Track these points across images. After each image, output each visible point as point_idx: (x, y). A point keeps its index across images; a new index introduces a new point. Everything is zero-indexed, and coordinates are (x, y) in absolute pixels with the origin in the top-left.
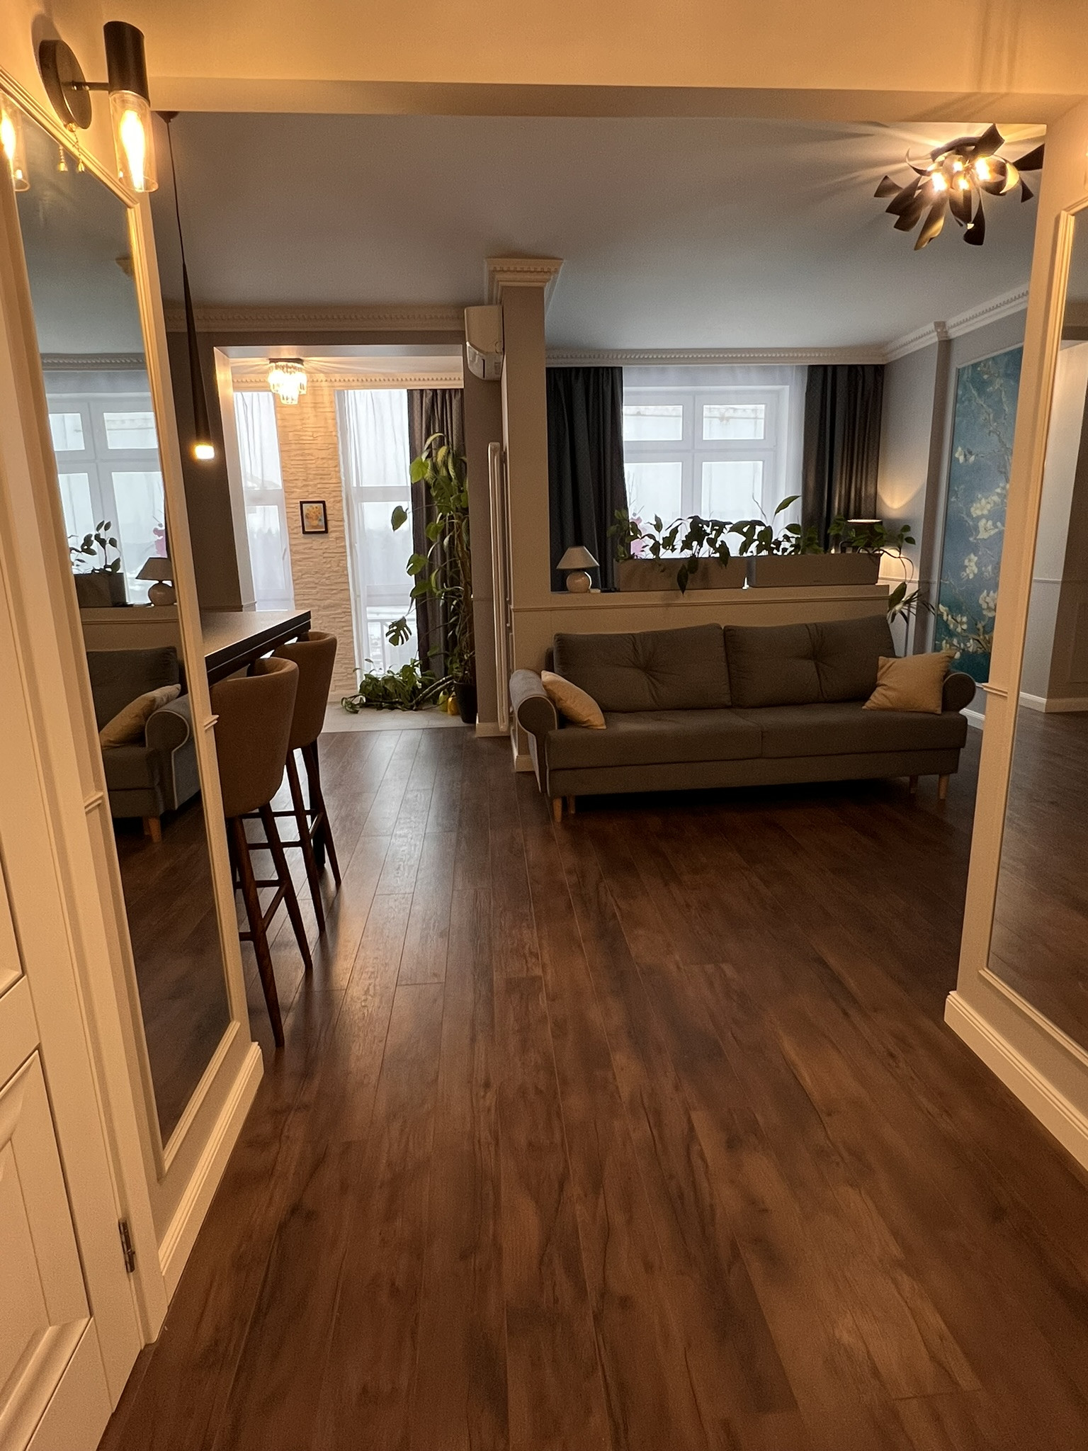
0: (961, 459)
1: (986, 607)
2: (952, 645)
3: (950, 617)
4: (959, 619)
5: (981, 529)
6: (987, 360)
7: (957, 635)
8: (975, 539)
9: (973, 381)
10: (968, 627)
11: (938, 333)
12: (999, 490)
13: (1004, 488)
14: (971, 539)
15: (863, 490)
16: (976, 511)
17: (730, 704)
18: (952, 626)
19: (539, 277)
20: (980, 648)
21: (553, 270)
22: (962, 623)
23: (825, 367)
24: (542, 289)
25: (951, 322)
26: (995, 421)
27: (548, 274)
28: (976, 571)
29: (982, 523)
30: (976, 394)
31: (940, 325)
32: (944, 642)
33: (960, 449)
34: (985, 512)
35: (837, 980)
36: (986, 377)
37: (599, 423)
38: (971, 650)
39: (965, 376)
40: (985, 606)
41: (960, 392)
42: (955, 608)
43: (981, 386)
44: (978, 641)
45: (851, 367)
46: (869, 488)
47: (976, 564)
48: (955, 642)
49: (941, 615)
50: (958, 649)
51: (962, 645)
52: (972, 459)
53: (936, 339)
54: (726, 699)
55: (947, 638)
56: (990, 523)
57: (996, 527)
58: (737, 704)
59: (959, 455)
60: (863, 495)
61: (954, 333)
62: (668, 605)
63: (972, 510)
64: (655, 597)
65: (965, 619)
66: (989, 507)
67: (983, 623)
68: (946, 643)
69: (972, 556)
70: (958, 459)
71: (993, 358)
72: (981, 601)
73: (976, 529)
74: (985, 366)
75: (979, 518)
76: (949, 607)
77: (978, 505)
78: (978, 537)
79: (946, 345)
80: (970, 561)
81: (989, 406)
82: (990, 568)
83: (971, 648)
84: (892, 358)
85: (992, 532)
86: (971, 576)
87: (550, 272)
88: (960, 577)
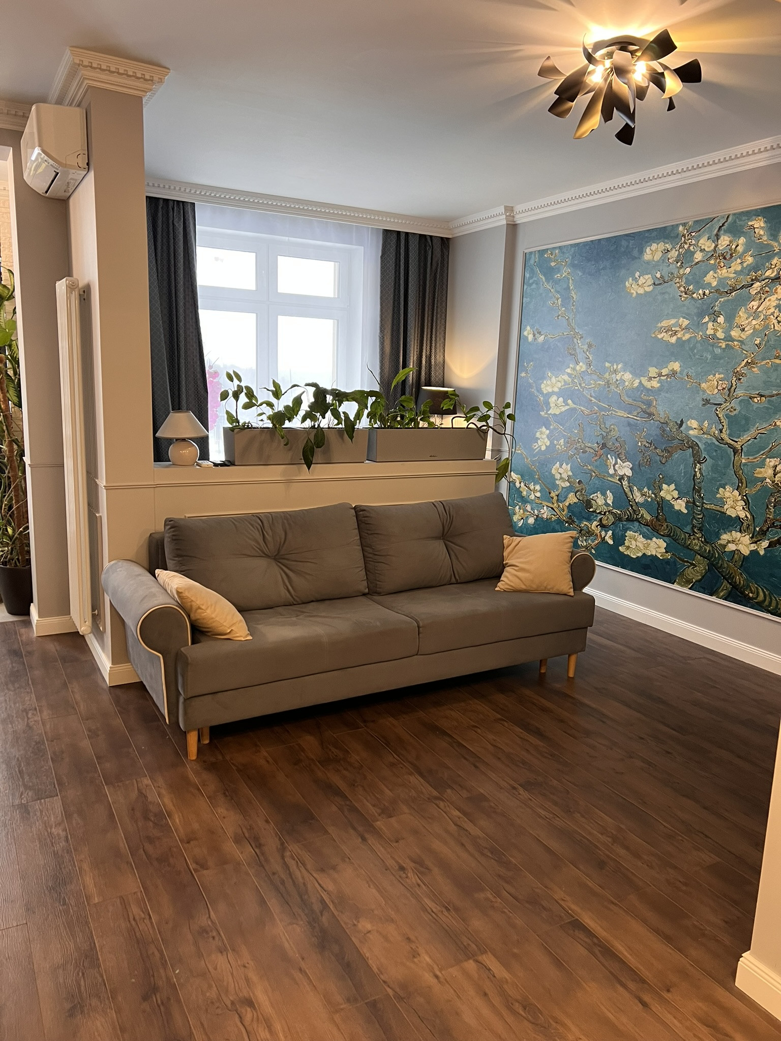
0: (530, 338)
1: (559, 478)
2: (525, 510)
3: (522, 484)
4: (532, 488)
5: (552, 405)
6: (554, 248)
7: (531, 502)
8: (546, 413)
9: (540, 267)
10: (541, 495)
11: (506, 216)
12: (569, 371)
13: (574, 369)
14: (542, 413)
15: (433, 357)
16: (546, 387)
17: (367, 591)
18: (524, 493)
19: (139, 84)
20: (554, 515)
21: (156, 79)
22: (535, 491)
23: (399, 233)
24: (141, 98)
25: (519, 208)
26: (563, 306)
27: (150, 82)
28: (548, 444)
29: (553, 399)
30: (544, 278)
31: (509, 209)
32: (518, 507)
33: (528, 328)
34: (556, 390)
35: (608, 952)
36: (553, 264)
37: (169, 261)
38: (545, 516)
39: (532, 262)
40: (558, 476)
41: (527, 275)
42: (527, 476)
43: (549, 272)
44: (552, 508)
45: (422, 236)
46: (438, 357)
47: (548, 437)
48: (529, 508)
49: (514, 482)
50: (533, 515)
51: (536, 512)
52: (541, 339)
53: (505, 222)
54: (363, 587)
55: (520, 504)
56: (561, 399)
57: (567, 404)
58: (373, 592)
59: (528, 333)
60: (433, 363)
61: (520, 219)
62: (289, 482)
63: (543, 386)
64: (275, 472)
65: (538, 487)
66: (559, 385)
67: (557, 493)
68: (520, 508)
69: (544, 429)
70: (527, 338)
71: (560, 247)
72: (553, 471)
73: (547, 404)
74: (552, 254)
75: (549, 395)
76: (522, 476)
77: (549, 382)
78: (549, 412)
79: (513, 228)
80: (541, 433)
81: (558, 292)
82: (562, 441)
83: (545, 515)
84: (458, 233)
85: (563, 409)
86: (543, 448)
87: (152, 81)
88: (533, 448)
